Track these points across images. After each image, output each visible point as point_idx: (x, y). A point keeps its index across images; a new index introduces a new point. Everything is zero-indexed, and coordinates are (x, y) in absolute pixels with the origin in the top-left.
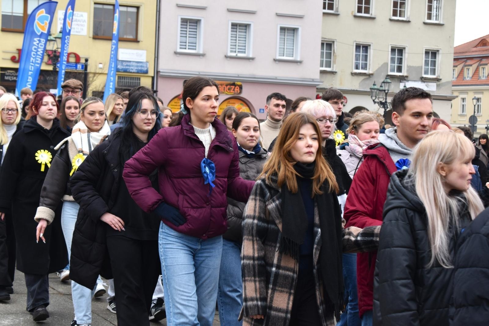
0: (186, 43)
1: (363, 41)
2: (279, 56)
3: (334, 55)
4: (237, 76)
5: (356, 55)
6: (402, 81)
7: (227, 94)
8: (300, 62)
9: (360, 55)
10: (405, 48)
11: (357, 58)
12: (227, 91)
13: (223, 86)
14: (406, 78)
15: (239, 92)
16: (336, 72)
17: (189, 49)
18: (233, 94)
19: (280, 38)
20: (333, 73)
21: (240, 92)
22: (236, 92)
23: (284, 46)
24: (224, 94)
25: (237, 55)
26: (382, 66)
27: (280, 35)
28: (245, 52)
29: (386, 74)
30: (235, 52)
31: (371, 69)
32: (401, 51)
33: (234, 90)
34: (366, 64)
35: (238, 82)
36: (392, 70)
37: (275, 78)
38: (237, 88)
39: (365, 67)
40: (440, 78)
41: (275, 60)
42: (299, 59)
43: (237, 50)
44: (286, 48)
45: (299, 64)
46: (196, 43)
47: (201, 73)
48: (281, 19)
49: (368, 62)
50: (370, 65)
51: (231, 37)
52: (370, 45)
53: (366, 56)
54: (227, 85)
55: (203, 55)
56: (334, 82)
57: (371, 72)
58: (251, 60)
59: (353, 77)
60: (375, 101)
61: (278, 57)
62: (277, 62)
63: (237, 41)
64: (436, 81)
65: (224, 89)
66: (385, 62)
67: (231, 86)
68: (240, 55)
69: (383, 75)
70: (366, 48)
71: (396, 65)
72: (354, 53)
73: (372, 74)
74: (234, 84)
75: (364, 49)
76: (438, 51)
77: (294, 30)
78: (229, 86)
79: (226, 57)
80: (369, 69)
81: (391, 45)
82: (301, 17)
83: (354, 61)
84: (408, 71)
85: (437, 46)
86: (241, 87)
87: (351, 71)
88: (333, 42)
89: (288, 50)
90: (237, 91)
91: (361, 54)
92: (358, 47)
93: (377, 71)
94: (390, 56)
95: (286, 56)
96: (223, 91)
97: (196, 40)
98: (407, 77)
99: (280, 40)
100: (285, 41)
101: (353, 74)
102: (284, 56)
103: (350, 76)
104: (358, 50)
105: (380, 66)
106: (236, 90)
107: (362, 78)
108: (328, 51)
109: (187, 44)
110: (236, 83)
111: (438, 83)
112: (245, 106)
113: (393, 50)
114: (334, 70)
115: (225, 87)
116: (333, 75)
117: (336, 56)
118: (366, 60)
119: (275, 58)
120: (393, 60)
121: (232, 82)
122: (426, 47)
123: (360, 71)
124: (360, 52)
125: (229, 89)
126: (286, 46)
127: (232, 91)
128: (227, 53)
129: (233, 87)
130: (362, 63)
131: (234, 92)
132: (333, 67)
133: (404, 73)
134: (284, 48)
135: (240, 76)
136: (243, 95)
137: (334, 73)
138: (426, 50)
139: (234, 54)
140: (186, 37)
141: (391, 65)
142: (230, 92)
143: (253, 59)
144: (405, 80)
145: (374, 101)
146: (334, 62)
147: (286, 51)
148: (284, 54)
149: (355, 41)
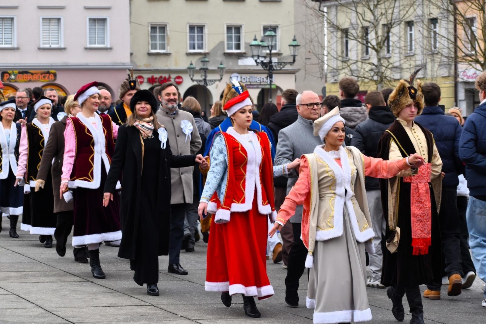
0: (2, 39)
1: (196, 22)
2: (90, 44)
3: (167, 37)
4: (50, 65)
5: (190, 36)
6: (240, 58)
7: (42, 82)
8: (111, 49)
9: (194, 36)
10: (241, 26)
11: (192, 38)
12: (42, 79)
13: (38, 75)
14: (244, 55)
15: (53, 79)
16: (170, 54)
17: (5, 44)
18: (47, 82)
19: (90, 28)
20: (167, 55)
21: (55, 79)
22: (50, 79)
23: (95, 35)
24: (39, 82)
25: (50, 46)
26: (218, 44)
27: (90, 25)
28: (58, 43)
29: (223, 52)
30: (49, 43)
31: (207, 48)
32: (238, 29)
33: (48, 78)
34: (202, 44)
35: (52, 70)
36: (230, 48)
37: (86, 64)
38: (52, 76)
39: (201, 47)
40: (281, 53)
41: (86, 49)
42: (109, 46)
43: (50, 42)
44: (98, 37)
45: (109, 50)
46: (11, 39)
47: (16, 65)
48: (90, 11)
49: (204, 42)
50: (205, 44)
51: (43, 30)
52: (204, 26)
53: (202, 36)
54: (42, 74)
55: (18, 49)
56: (169, 63)
57: (207, 51)
58: (63, 50)
59: (189, 57)
60: (194, 79)
61: (89, 46)
62: (88, 50)
63: (50, 34)
64: (277, 56)
65: (39, 78)
66: (221, 40)
67: (46, 75)
68: (53, 46)
69: (220, 53)
70: (201, 28)
71: (234, 43)
72: (188, 34)
73: (208, 53)
74: (48, 73)
75: (199, 29)
76: (277, 26)
77: (104, 20)
78: (43, 75)
79: (40, 49)
80: (205, 48)
81: (226, 24)
82: (108, 8)
83: (188, 42)
84: (246, 48)
85: (276, 22)
86: (55, 75)
87: (186, 52)
88: (166, 25)
89: (99, 38)
90: (52, 78)
91: (196, 34)
92: (192, 28)
93: (213, 49)
94: (226, 35)
95: (98, 44)
96: (38, 79)
97: (12, 36)
98: (245, 53)
99: (90, 30)
100: (95, 30)
101: (189, 54)
102: (95, 44)
103: (185, 57)
104: (193, 31)
105: (216, 44)
106: (50, 77)
107: (197, 57)
108: (160, 34)
109: (4, 40)
110: (51, 71)
111: (279, 57)
112: (61, 91)
113: (229, 28)
114: (169, 52)
115: (40, 75)
116: (167, 57)
117: (169, 38)
118: (202, 40)
119: (85, 47)
120: (229, 38)
121: (46, 71)
122: (263, 23)
123: (197, 51)
124: (195, 33)
125: (44, 77)
126: (98, 35)
127: (46, 78)
128: (40, 45)
129: (48, 75)
130: (198, 44)
131: (48, 79)
132: (167, 49)
133: (242, 50)
134: (95, 37)
135: (53, 65)
136: (58, 81)
137: (169, 55)
138: (264, 26)
139: (47, 46)
140: (2, 33)
141: (228, 44)
142: (45, 80)
143: (64, 49)
144: (244, 56)
145: (192, 79)
146: (168, 45)
147: (98, 40)
148: (95, 42)
149: (188, 23)
